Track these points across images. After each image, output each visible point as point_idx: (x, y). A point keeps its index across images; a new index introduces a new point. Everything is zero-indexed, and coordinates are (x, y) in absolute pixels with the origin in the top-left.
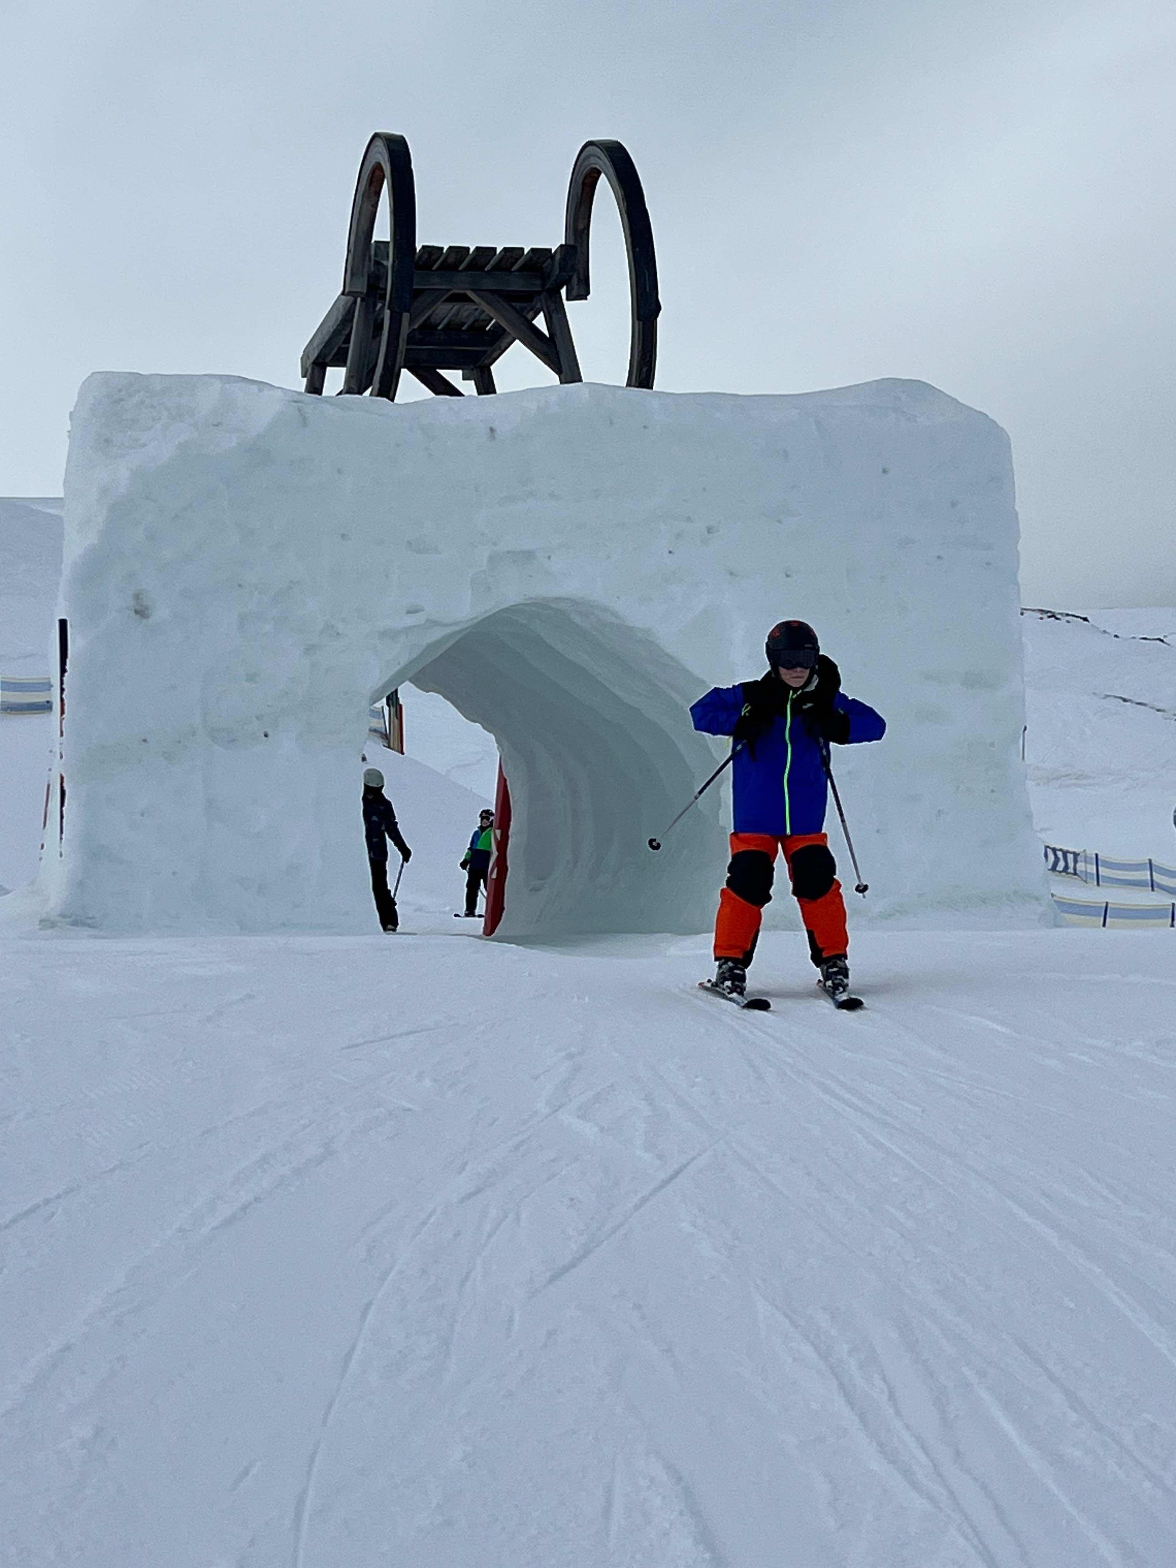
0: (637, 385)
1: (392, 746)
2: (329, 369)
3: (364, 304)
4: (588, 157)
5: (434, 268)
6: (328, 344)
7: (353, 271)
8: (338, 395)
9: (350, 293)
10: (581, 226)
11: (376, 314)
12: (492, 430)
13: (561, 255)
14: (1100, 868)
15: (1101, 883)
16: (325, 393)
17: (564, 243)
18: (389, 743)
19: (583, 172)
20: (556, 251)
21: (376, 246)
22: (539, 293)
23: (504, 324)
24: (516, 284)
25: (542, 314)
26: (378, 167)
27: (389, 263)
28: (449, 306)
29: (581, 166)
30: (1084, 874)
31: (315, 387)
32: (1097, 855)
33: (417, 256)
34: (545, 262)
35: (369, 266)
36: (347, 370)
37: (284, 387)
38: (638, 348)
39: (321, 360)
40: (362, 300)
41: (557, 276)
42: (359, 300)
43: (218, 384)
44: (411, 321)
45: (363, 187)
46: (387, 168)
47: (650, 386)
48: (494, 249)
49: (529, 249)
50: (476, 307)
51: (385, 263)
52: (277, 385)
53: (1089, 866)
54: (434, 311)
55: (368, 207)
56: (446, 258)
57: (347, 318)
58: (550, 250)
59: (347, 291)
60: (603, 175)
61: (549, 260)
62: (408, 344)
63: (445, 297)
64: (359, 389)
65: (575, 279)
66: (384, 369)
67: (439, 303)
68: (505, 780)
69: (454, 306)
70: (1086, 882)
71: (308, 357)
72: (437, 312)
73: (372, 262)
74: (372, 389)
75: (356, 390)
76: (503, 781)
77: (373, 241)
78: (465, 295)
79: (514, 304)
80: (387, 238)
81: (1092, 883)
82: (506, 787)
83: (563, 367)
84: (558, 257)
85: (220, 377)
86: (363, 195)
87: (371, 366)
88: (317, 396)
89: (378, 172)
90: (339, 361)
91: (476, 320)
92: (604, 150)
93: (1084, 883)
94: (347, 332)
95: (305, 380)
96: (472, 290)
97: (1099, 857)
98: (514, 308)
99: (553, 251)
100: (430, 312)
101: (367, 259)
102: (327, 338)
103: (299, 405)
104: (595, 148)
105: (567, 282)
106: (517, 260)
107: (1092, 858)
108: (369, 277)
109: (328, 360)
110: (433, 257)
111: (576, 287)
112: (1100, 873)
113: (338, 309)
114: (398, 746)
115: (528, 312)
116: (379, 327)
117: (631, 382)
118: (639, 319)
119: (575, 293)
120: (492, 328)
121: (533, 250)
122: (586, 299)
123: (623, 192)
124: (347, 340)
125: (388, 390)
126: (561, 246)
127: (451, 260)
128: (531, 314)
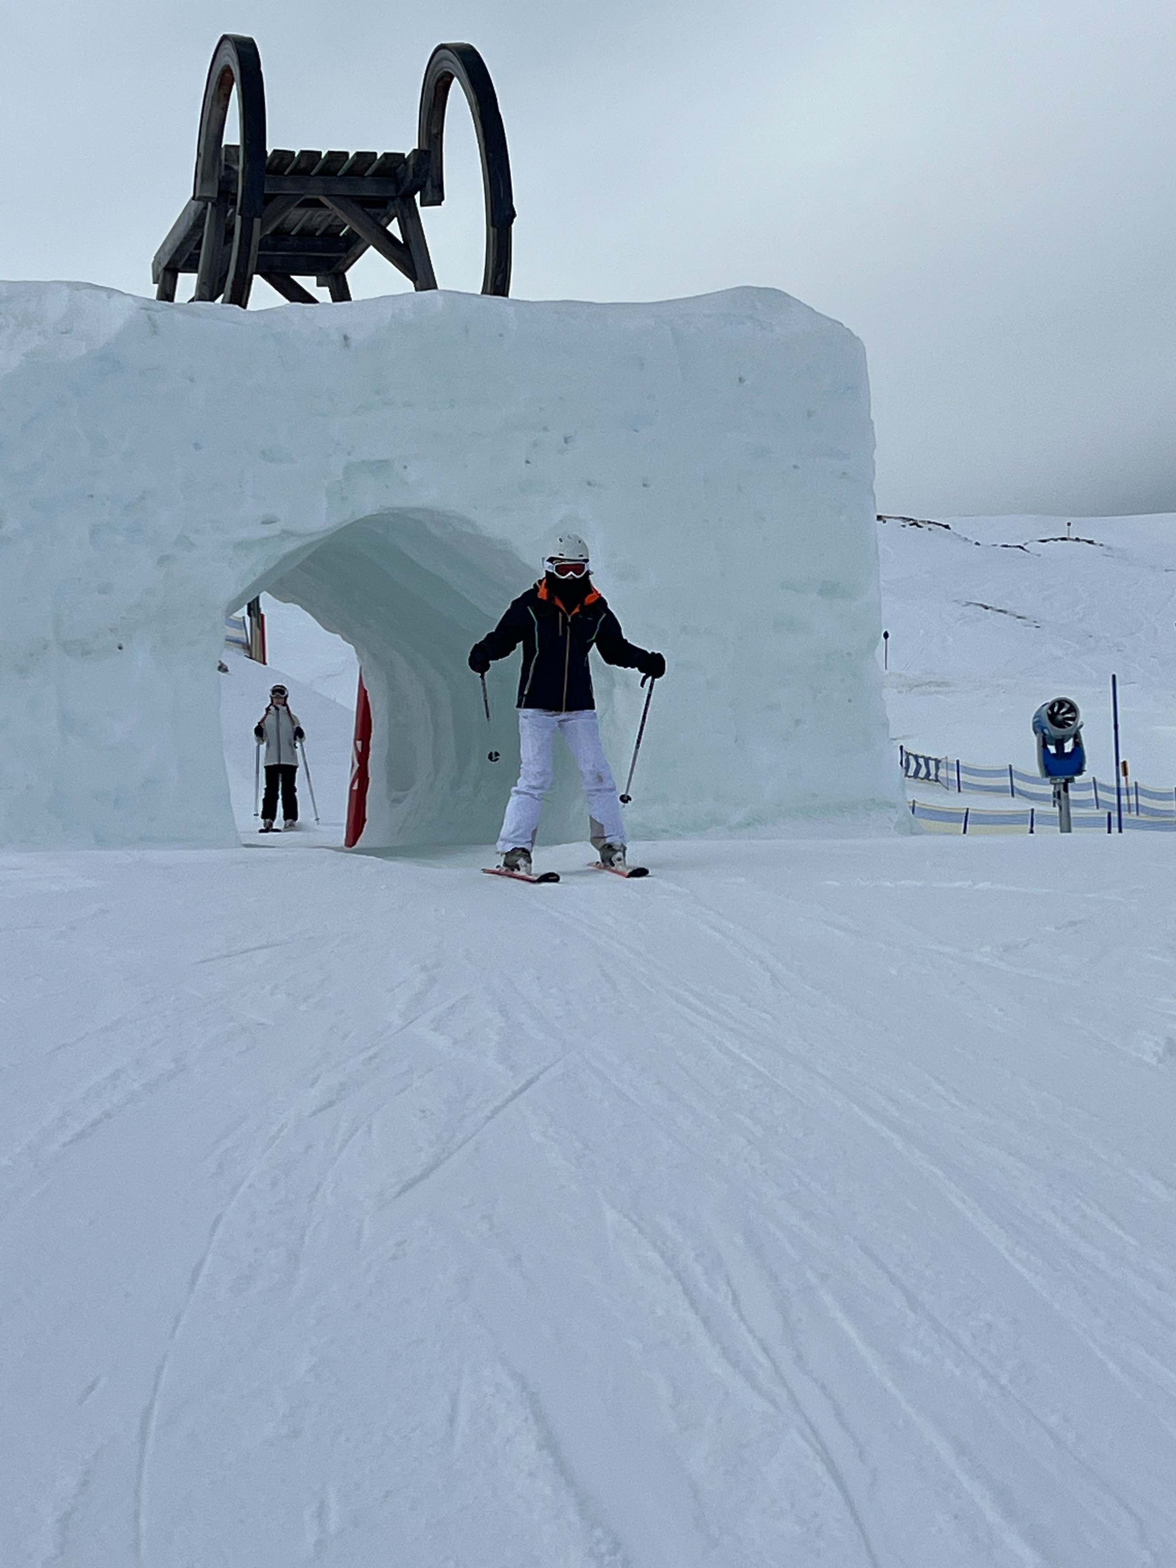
0: (492, 292)
1: (254, 656)
2: (180, 275)
3: (215, 211)
4: (441, 60)
5: (286, 173)
6: (179, 251)
7: (203, 175)
8: (190, 301)
9: (199, 199)
10: (434, 131)
11: (227, 219)
12: (346, 338)
13: (414, 160)
14: (961, 774)
15: (962, 789)
16: (177, 299)
17: (417, 147)
18: (251, 654)
19: (436, 74)
20: (409, 156)
21: (226, 151)
22: (393, 198)
23: (357, 230)
24: (369, 189)
25: (396, 219)
26: (227, 70)
27: (240, 167)
28: (302, 211)
29: (433, 71)
30: (945, 781)
31: (167, 294)
32: (958, 762)
33: (267, 162)
34: (398, 167)
35: (220, 171)
36: (199, 275)
37: (134, 293)
38: (493, 256)
39: (171, 266)
40: (213, 205)
41: (411, 181)
42: (210, 205)
43: (66, 292)
44: (263, 228)
45: (213, 90)
46: (235, 69)
47: (506, 293)
48: (347, 154)
49: (382, 153)
50: (328, 212)
51: (235, 167)
52: (126, 292)
53: (950, 772)
54: (287, 217)
55: (218, 111)
56: (299, 162)
57: (198, 224)
58: (403, 155)
59: (197, 195)
60: (455, 79)
61: (403, 165)
62: (260, 250)
63: (298, 202)
64: (211, 295)
65: (429, 184)
66: (235, 276)
67: (292, 209)
68: (366, 692)
69: (307, 212)
70: (948, 789)
71: (159, 264)
72: (290, 217)
73: (223, 167)
74: (224, 298)
75: (208, 297)
76: (363, 692)
77: (223, 145)
78: (318, 200)
79: (368, 210)
80: (237, 142)
81: (954, 790)
82: (366, 698)
83: (418, 275)
84: (411, 162)
85: (69, 284)
86: (213, 98)
87: (223, 273)
88: (167, 303)
89: (227, 75)
90: (191, 267)
91: (330, 226)
92: (456, 53)
93: (946, 790)
94: (198, 238)
95: (157, 286)
96: (326, 196)
97: (960, 764)
98: (368, 214)
99: (406, 156)
100: (283, 217)
101: (217, 163)
102: (178, 243)
103: (148, 312)
104: (447, 51)
105: (421, 188)
106: (370, 165)
107: (953, 765)
108: (220, 182)
109: (179, 267)
110: (285, 162)
111: (430, 193)
112: (961, 780)
113: (190, 214)
114: (260, 657)
115: (382, 218)
116: (230, 233)
117: (486, 290)
118: (493, 225)
119: (428, 199)
120: (346, 234)
121: (386, 155)
122: (440, 204)
123: (476, 97)
124: (199, 246)
125: (240, 297)
126: (415, 150)
127: (303, 165)
128: (385, 220)
